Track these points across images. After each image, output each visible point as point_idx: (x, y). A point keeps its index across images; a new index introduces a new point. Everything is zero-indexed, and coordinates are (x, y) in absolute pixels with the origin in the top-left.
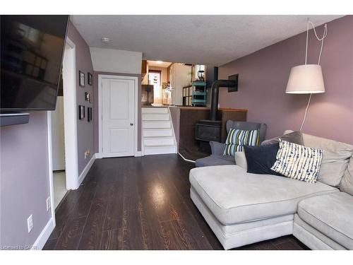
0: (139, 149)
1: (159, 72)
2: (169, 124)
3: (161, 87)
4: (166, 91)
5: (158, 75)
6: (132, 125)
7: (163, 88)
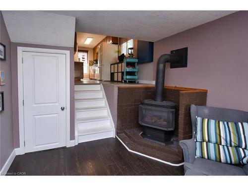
0: (72, 137)
1: (87, 52)
2: (104, 103)
3: (89, 64)
4: (93, 67)
5: (85, 54)
6: (63, 109)
7: (90, 65)
